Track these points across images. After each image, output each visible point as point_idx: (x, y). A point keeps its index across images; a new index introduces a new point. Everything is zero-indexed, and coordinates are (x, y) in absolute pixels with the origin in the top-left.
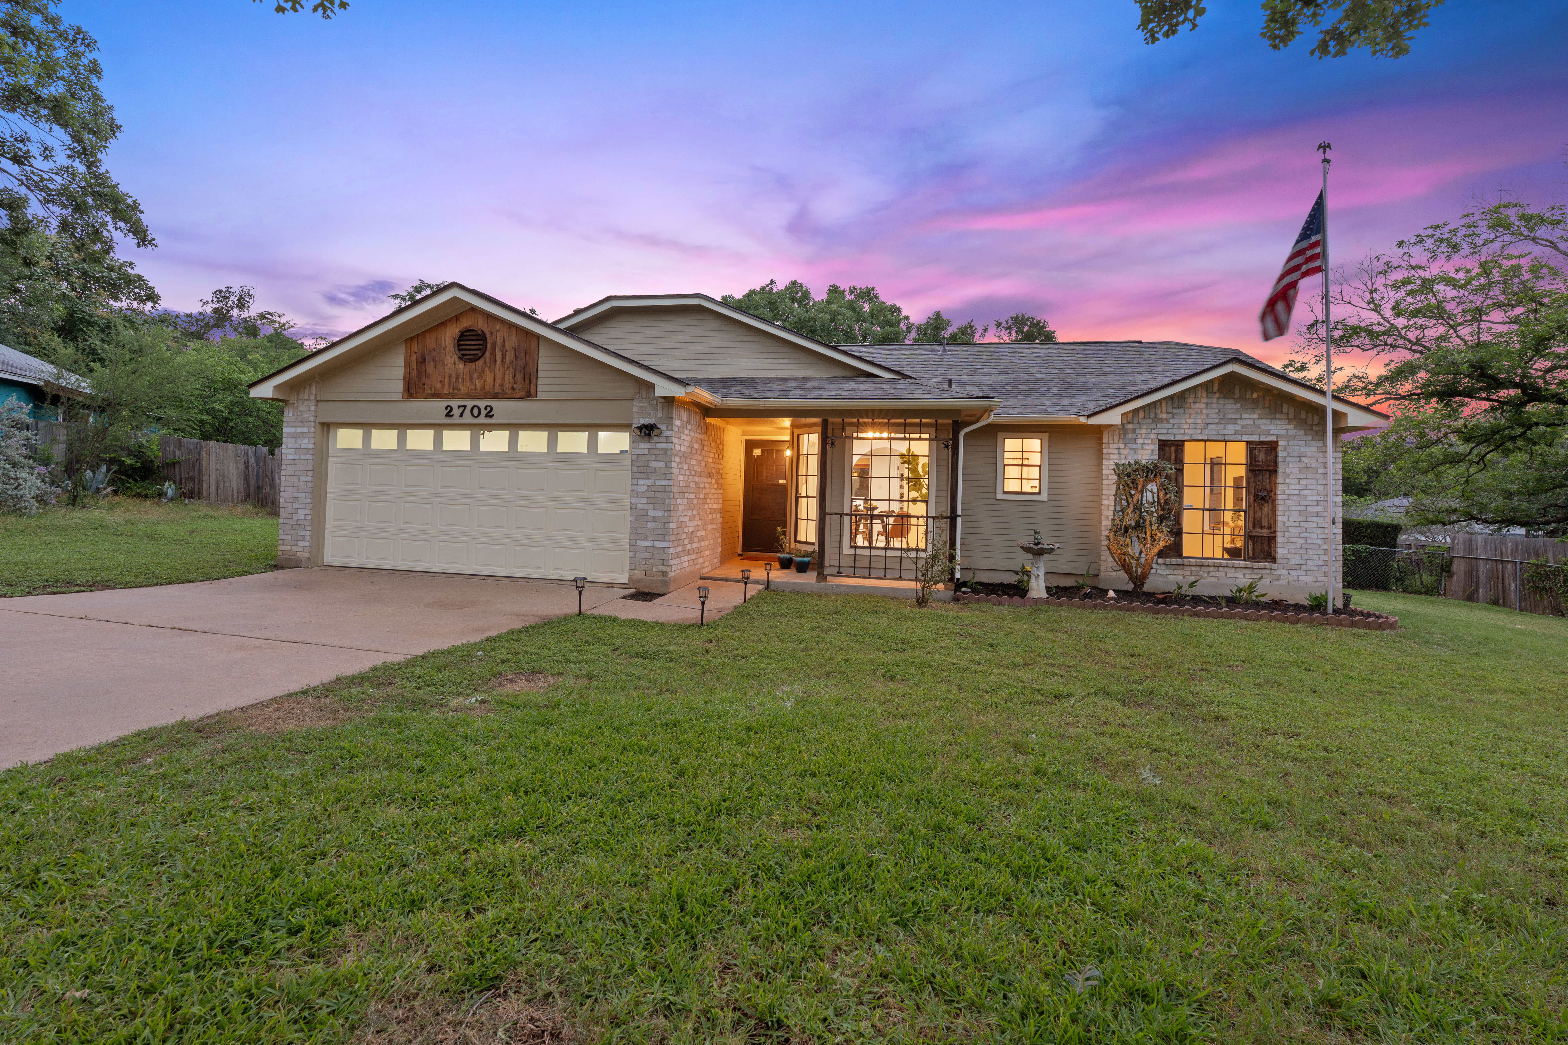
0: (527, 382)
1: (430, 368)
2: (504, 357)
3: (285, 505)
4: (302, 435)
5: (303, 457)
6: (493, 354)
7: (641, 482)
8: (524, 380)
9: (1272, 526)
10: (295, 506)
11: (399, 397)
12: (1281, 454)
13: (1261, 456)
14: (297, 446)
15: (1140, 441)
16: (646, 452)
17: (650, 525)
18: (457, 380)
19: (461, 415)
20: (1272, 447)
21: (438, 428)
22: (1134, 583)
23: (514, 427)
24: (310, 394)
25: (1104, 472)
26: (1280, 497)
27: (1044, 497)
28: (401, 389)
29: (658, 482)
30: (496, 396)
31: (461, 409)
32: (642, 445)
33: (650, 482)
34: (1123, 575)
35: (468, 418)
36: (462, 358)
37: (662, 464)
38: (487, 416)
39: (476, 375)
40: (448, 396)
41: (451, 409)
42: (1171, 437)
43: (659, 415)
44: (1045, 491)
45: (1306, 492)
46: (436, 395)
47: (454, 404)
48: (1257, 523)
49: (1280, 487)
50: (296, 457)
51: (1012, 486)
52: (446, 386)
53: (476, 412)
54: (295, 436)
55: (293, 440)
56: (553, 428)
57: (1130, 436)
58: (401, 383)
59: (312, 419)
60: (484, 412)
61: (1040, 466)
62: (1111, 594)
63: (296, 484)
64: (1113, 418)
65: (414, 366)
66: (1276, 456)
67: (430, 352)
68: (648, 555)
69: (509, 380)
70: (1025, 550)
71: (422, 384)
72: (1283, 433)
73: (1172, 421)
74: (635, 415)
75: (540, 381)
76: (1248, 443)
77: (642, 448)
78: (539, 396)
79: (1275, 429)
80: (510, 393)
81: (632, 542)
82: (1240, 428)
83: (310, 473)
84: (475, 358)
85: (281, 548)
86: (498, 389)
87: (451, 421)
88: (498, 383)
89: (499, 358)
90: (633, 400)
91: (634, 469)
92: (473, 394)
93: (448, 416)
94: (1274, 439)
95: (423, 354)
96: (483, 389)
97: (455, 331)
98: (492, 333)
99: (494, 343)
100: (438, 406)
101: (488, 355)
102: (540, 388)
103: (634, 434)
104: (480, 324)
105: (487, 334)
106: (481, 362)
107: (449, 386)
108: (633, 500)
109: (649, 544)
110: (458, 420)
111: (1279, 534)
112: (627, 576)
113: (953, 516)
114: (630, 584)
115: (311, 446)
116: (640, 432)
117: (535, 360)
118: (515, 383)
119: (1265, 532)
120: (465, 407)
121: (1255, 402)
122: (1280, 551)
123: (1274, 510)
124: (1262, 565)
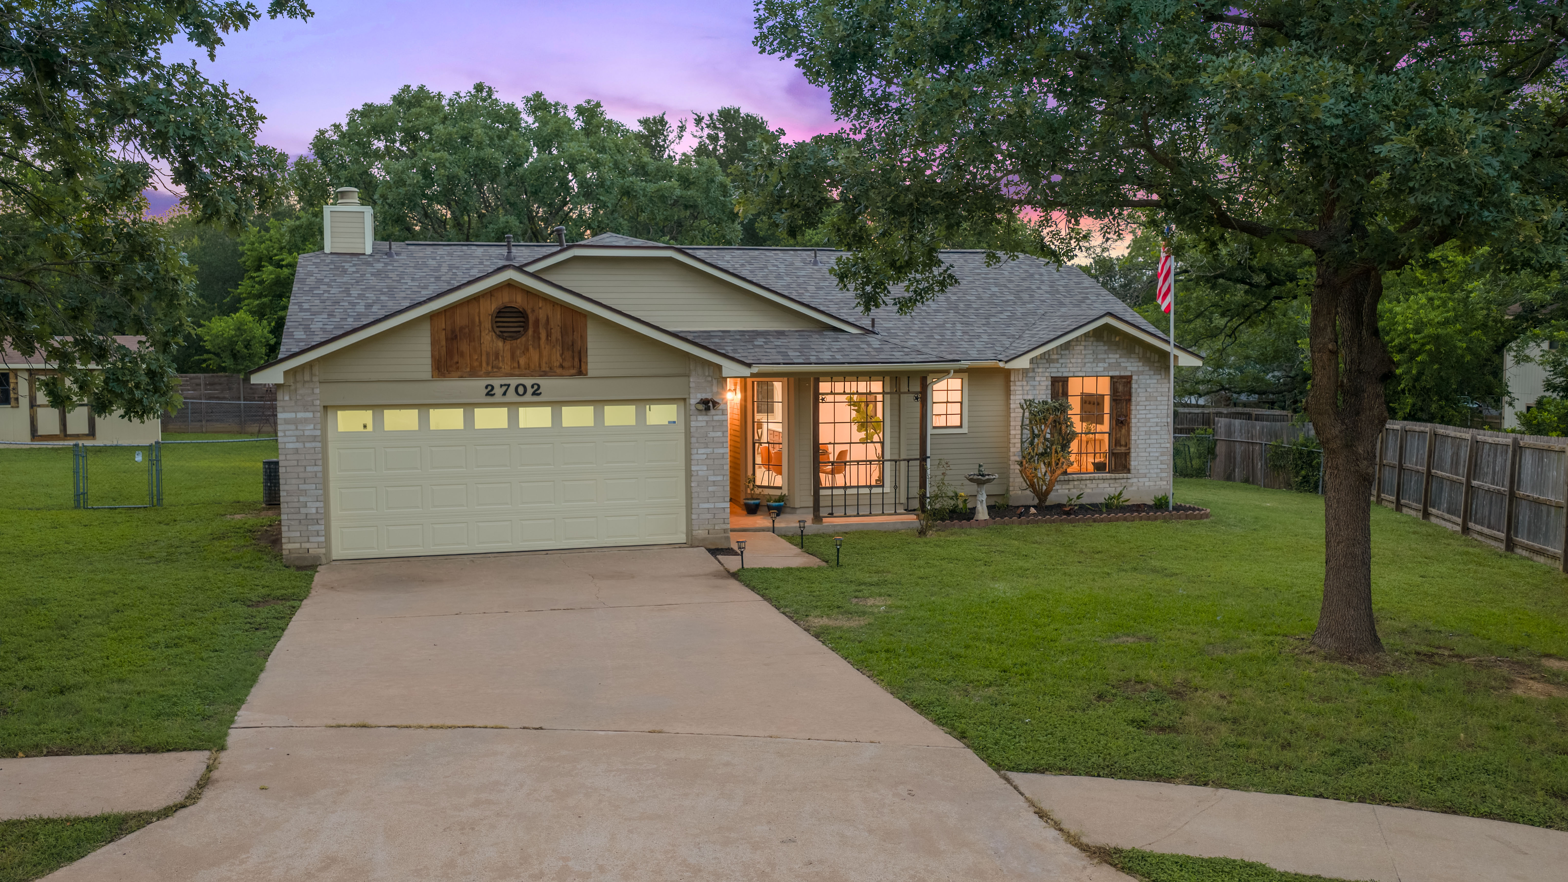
0: (577, 360)
1: (463, 346)
2: (548, 335)
3: (289, 499)
4: (306, 421)
5: (308, 445)
6: (537, 331)
7: (701, 451)
8: (573, 358)
9: (1127, 445)
10: (302, 499)
11: (428, 376)
12: (1134, 386)
13: (1121, 388)
14: (298, 433)
15: (1037, 379)
16: (704, 424)
17: (710, 489)
18: (497, 357)
19: (504, 394)
20: (1127, 381)
21: (469, 406)
22: (1040, 499)
23: (557, 404)
24: (312, 375)
25: (1012, 406)
26: (1133, 421)
27: (965, 430)
28: (429, 368)
29: (716, 451)
30: (544, 374)
31: (504, 388)
32: (700, 418)
33: (709, 451)
34: (1028, 492)
35: (511, 396)
36: (502, 336)
37: (719, 434)
38: (534, 394)
39: (518, 352)
40: (488, 375)
41: (493, 388)
42: (1060, 375)
43: (713, 389)
44: (965, 424)
45: (1149, 416)
46: (473, 373)
47: (496, 382)
48: (1118, 443)
49: (1133, 412)
50: (297, 445)
51: (939, 422)
52: (484, 364)
54: (295, 422)
55: (293, 427)
56: (599, 403)
57: (1031, 375)
58: (429, 361)
59: (318, 402)
60: (530, 390)
61: (961, 403)
62: (1033, 510)
63: (301, 475)
64: (1023, 363)
65: (444, 343)
66: (1131, 388)
67: (461, 329)
68: (709, 516)
69: (556, 359)
70: (971, 480)
71: (456, 359)
72: (1135, 369)
73: (1061, 361)
74: (692, 390)
75: (590, 359)
76: (1112, 377)
77: (700, 421)
78: (590, 374)
79: (1130, 366)
80: (559, 371)
81: (694, 506)
82: (1106, 365)
83: (320, 463)
84: (515, 336)
85: (287, 547)
86: (545, 367)
87: (490, 400)
88: (545, 360)
89: (543, 335)
90: (689, 376)
91: (693, 440)
92: (517, 372)
93: (488, 394)
94: (1129, 374)
95: (453, 331)
96: (528, 367)
97: (490, 307)
98: (533, 311)
99: (537, 322)
100: (478, 385)
101: (530, 332)
102: (590, 366)
103: (693, 408)
104: (519, 301)
105: (529, 312)
106: (524, 339)
107: (488, 364)
108: (694, 468)
109: (711, 506)
110: (498, 398)
111: (1132, 450)
112: (684, 536)
113: (923, 458)
114: (691, 543)
115: (318, 433)
116: (701, 407)
117: (584, 338)
118: (564, 360)
119: (1123, 449)
120: (509, 385)
121: (1117, 344)
122: (1133, 464)
123: (1129, 431)
124: (1121, 475)
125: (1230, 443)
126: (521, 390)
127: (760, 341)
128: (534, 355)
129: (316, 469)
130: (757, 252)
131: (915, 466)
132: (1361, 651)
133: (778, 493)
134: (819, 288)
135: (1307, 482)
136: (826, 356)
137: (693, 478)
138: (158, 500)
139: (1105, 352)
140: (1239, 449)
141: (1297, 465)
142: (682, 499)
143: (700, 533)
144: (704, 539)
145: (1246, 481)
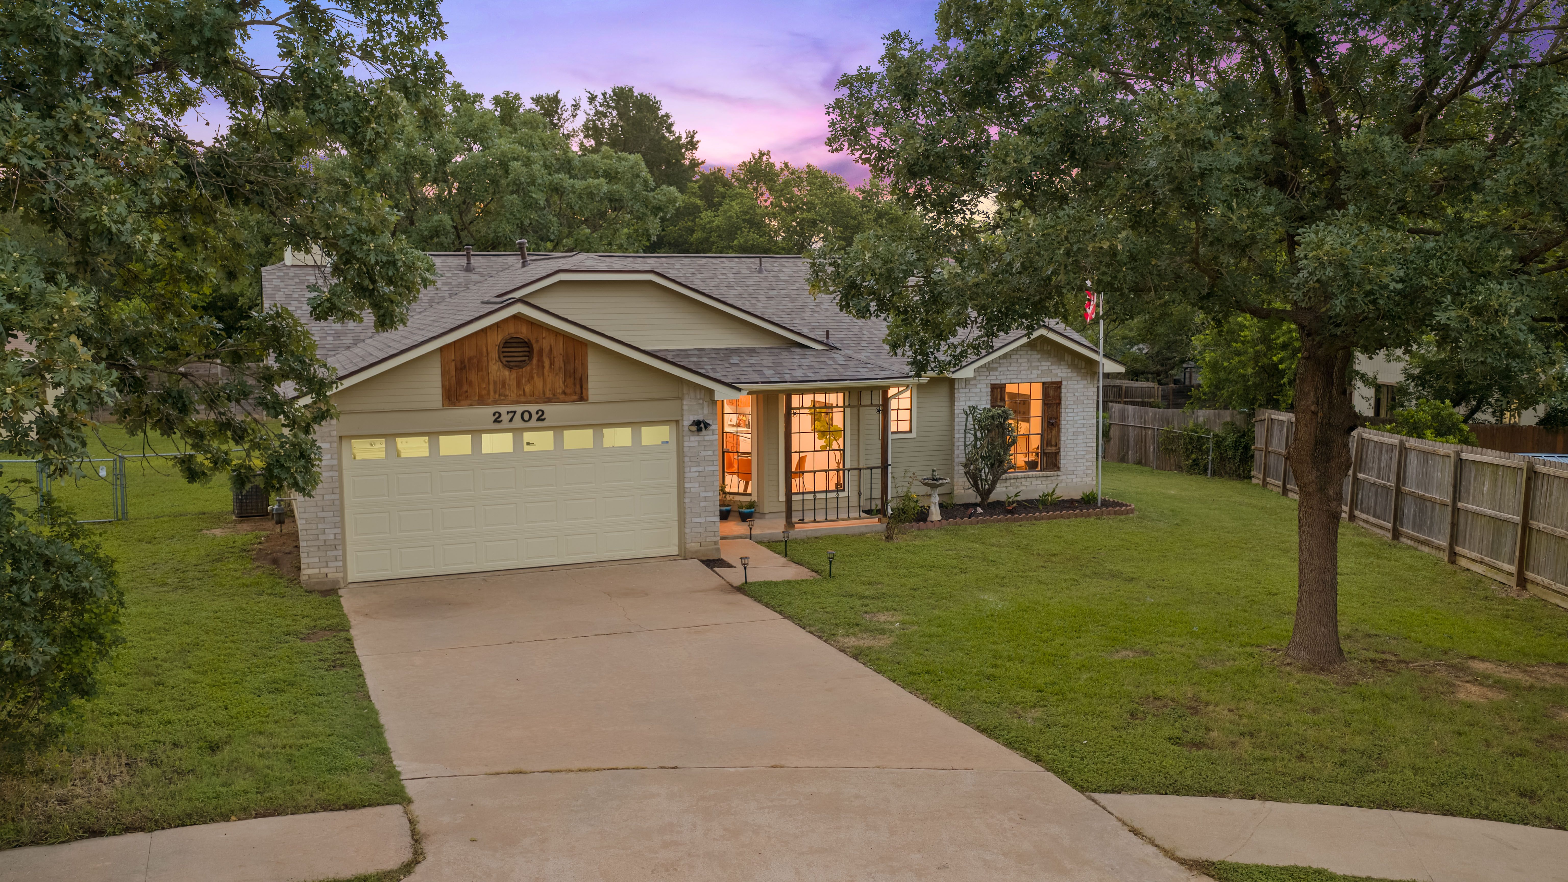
0: (578, 386)
1: (472, 375)
2: (552, 364)
3: (309, 527)
5: (325, 474)
6: (541, 360)
7: (693, 469)
8: (575, 385)
9: (1057, 444)
10: (322, 527)
11: (439, 405)
12: (1064, 391)
13: (1051, 393)
15: (980, 386)
16: (696, 444)
17: (702, 504)
18: (504, 386)
19: (511, 420)
20: (1058, 386)
21: (476, 433)
22: (984, 498)
23: (558, 429)
25: (956, 412)
26: (1063, 423)
27: (914, 435)
28: (440, 398)
29: (707, 469)
30: (548, 401)
31: (511, 415)
32: (692, 438)
33: (700, 469)
34: (973, 492)
35: (518, 422)
36: (509, 366)
37: (710, 453)
38: (539, 419)
39: (523, 381)
40: (495, 403)
41: (500, 415)
42: (998, 382)
43: (706, 412)
44: (914, 429)
45: (1076, 418)
46: (482, 401)
47: (503, 409)
48: (1049, 444)
49: (1063, 415)
51: (896, 427)
52: (492, 393)
53: (526, 417)
56: (598, 427)
57: (974, 382)
58: (439, 391)
59: (334, 433)
60: (535, 417)
61: (911, 410)
62: (979, 510)
65: (453, 373)
66: (1061, 393)
67: (470, 359)
68: (702, 530)
69: (560, 385)
70: (925, 484)
71: (465, 389)
73: (1001, 370)
74: (685, 413)
75: (590, 385)
76: (1044, 383)
77: (692, 441)
78: (591, 398)
79: (1060, 372)
80: (562, 397)
81: (687, 520)
82: (1039, 372)
83: (337, 491)
84: (520, 365)
85: (306, 572)
86: (548, 394)
87: (497, 426)
88: (549, 386)
89: (547, 363)
90: (682, 399)
91: (687, 459)
92: (523, 399)
93: (495, 421)
94: (1059, 379)
95: (462, 362)
96: (533, 394)
97: (497, 338)
98: (537, 341)
99: (541, 351)
100: (486, 412)
101: (535, 361)
102: (590, 392)
103: (686, 429)
104: (524, 332)
105: (533, 342)
106: (528, 368)
107: (495, 392)
108: (687, 485)
109: (702, 520)
110: (505, 424)
111: (1062, 450)
112: (676, 549)
113: (884, 467)
114: (684, 555)
115: (335, 462)
116: (694, 428)
117: (584, 366)
118: (566, 386)
119: (1053, 449)
120: (515, 412)
121: (1049, 353)
122: (1063, 462)
123: (1059, 432)
124: (1052, 473)
125: (1124, 427)
126: (526, 416)
127: (735, 360)
128: (538, 382)
129: (333, 497)
130: (704, 260)
131: (877, 473)
132: (1330, 663)
133: (747, 499)
134: (770, 298)
135: (1197, 465)
136: (799, 374)
137: (686, 495)
138: (123, 513)
139: (1039, 361)
140: (1132, 433)
141: (1187, 449)
142: (674, 514)
143: (693, 546)
144: (696, 552)
145: (1139, 463)
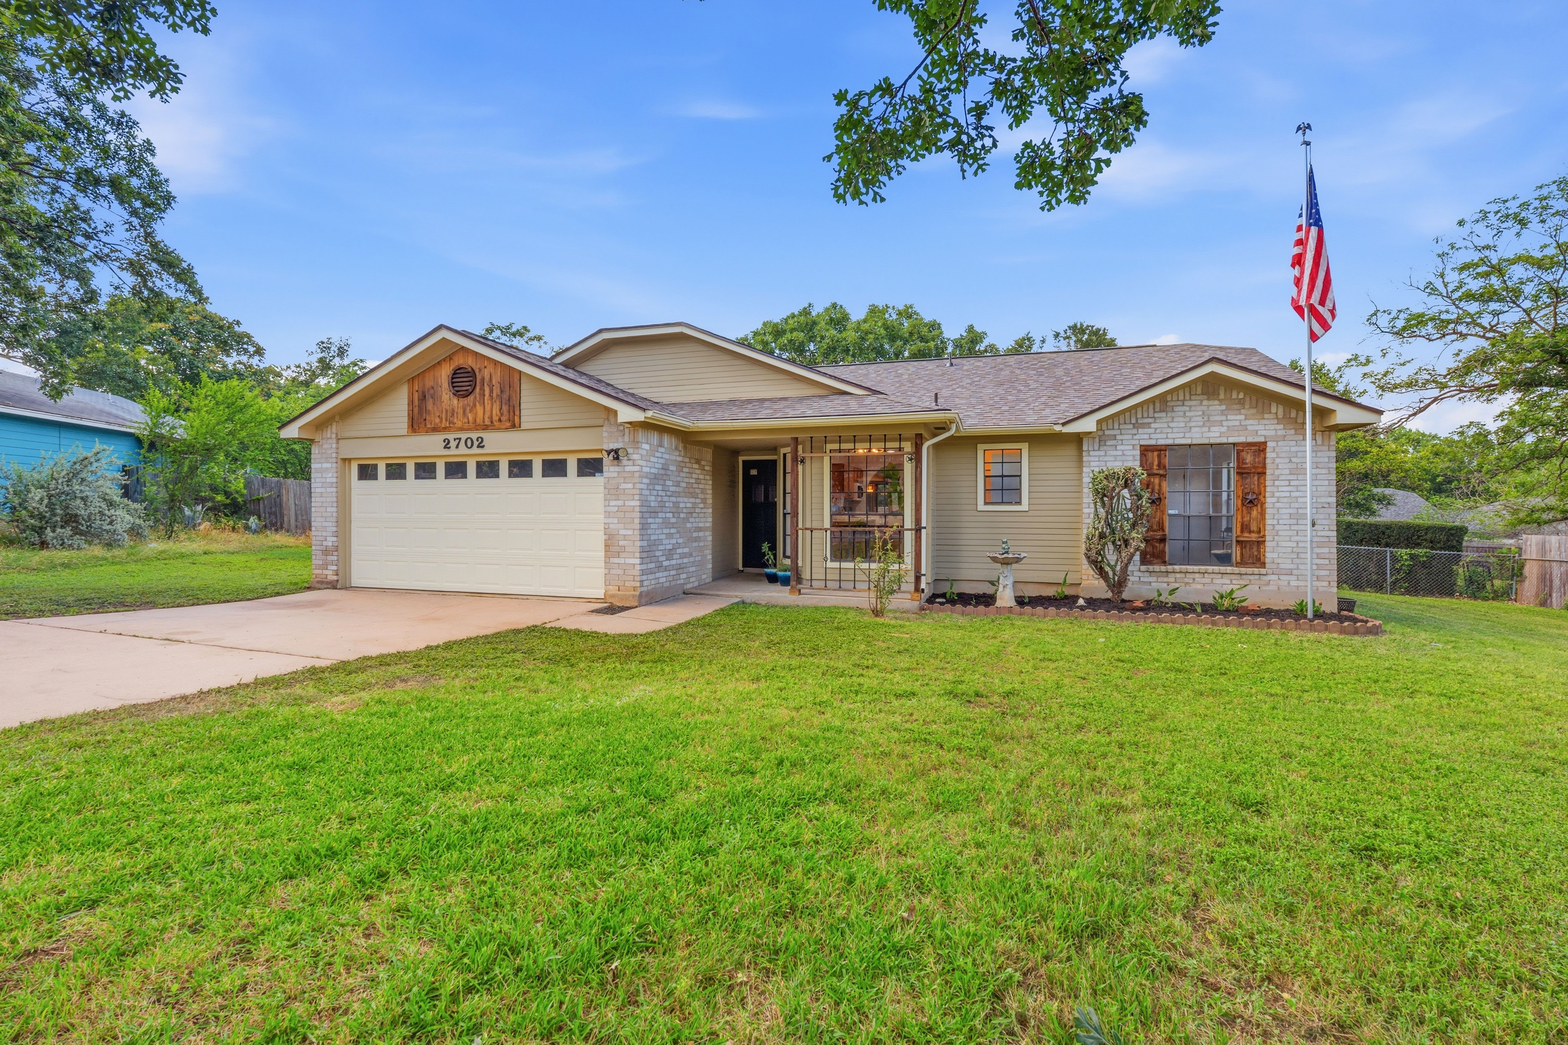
0: (512, 414)
1: (430, 405)
2: (491, 391)
4: (327, 470)
5: (328, 490)
6: (482, 389)
7: (613, 503)
8: (509, 412)
9: (1260, 531)
11: (405, 432)
12: (1270, 455)
13: (1249, 458)
14: (324, 480)
15: (1120, 447)
16: (615, 475)
17: (621, 543)
18: (453, 415)
19: (457, 447)
20: (1260, 448)
22: (1112, 591)
23: (503, 457)
24: (332, 433)
25: (1083, 480)
26: (1268, 500)
27: (1025, 507)
28: (406, 425)
29: (627, 503)
30: (486, 428)
31: (457, 442)
33: (620, 503)
34: (1099, 583)
35: (462, 449)
36: (457, 396)
37: (630, 486)
38: (478, 447)
39: (468, 409)
40: (445, 429)
41: (449, 442)
42: (1153, 442)
43: (626, 439)
44: (1025, 501)
45: (1296, 494)
46: (435, 430)
47: (451, 436)
48: (1244, 528)
49: (1268, 489)
50: (323, 490)
51: (993, 497)
52: (444, 421)
54: (321, 471)
55: (319, 475)
56: (536, 455)
57: (1110, 443)
58: (406, 419)
59: (334, 455)
60: (476, 443)
61: (1020, 477)
63: (324, 514)
64: (1088, 424)
65: (416, 403)
66: (1265, 458)
67: (429, 390)
68: (620, 572)
69: (496, 414)
71: (424, 418)
72: (1272, 433)
73: (1153, 425)
74: (605, 440)
75: (523, 413)
76: (1236, 445)
78: (523, 426)
79: (1263, 429)
80: (498, 426)
81: (608, 560)
82: (1224, 429)
83: (335, 504)
84: (466, 394)
86: (487, 422)
87: (446, 452)
88: (487, 414)
89: (487, 393)
90: (603, 426)
92: (465, 426)
93: (445, 447)
94: (1262, 440)
95: (423, 393)
96: (475, 422)
97: (449, 369)
98: (480, 370)
99: (483, 379)
100: (439, 439)
101: (478, 390)
102: (522, 419)
103: (606, 458)
104: (470, 362)
105: (476, 372)
106: (473, 396)
107: (446, 421)
108: (606, 521)
110: (453, 451)
111: (1268, 538)
112: (603, 591)
113: (917, 529)
115: (335, 480)
116: (612, 457)
117: (519, 397)
118: (501, 415)
119: (1254, 537)
120: (460, 439)
121: (1241, 402)
122: (1270, 555)
123: (1263, 514)
124: (1250, 570)
126: (469, 444)
139: (1222, 413)
142: (601, 553)
